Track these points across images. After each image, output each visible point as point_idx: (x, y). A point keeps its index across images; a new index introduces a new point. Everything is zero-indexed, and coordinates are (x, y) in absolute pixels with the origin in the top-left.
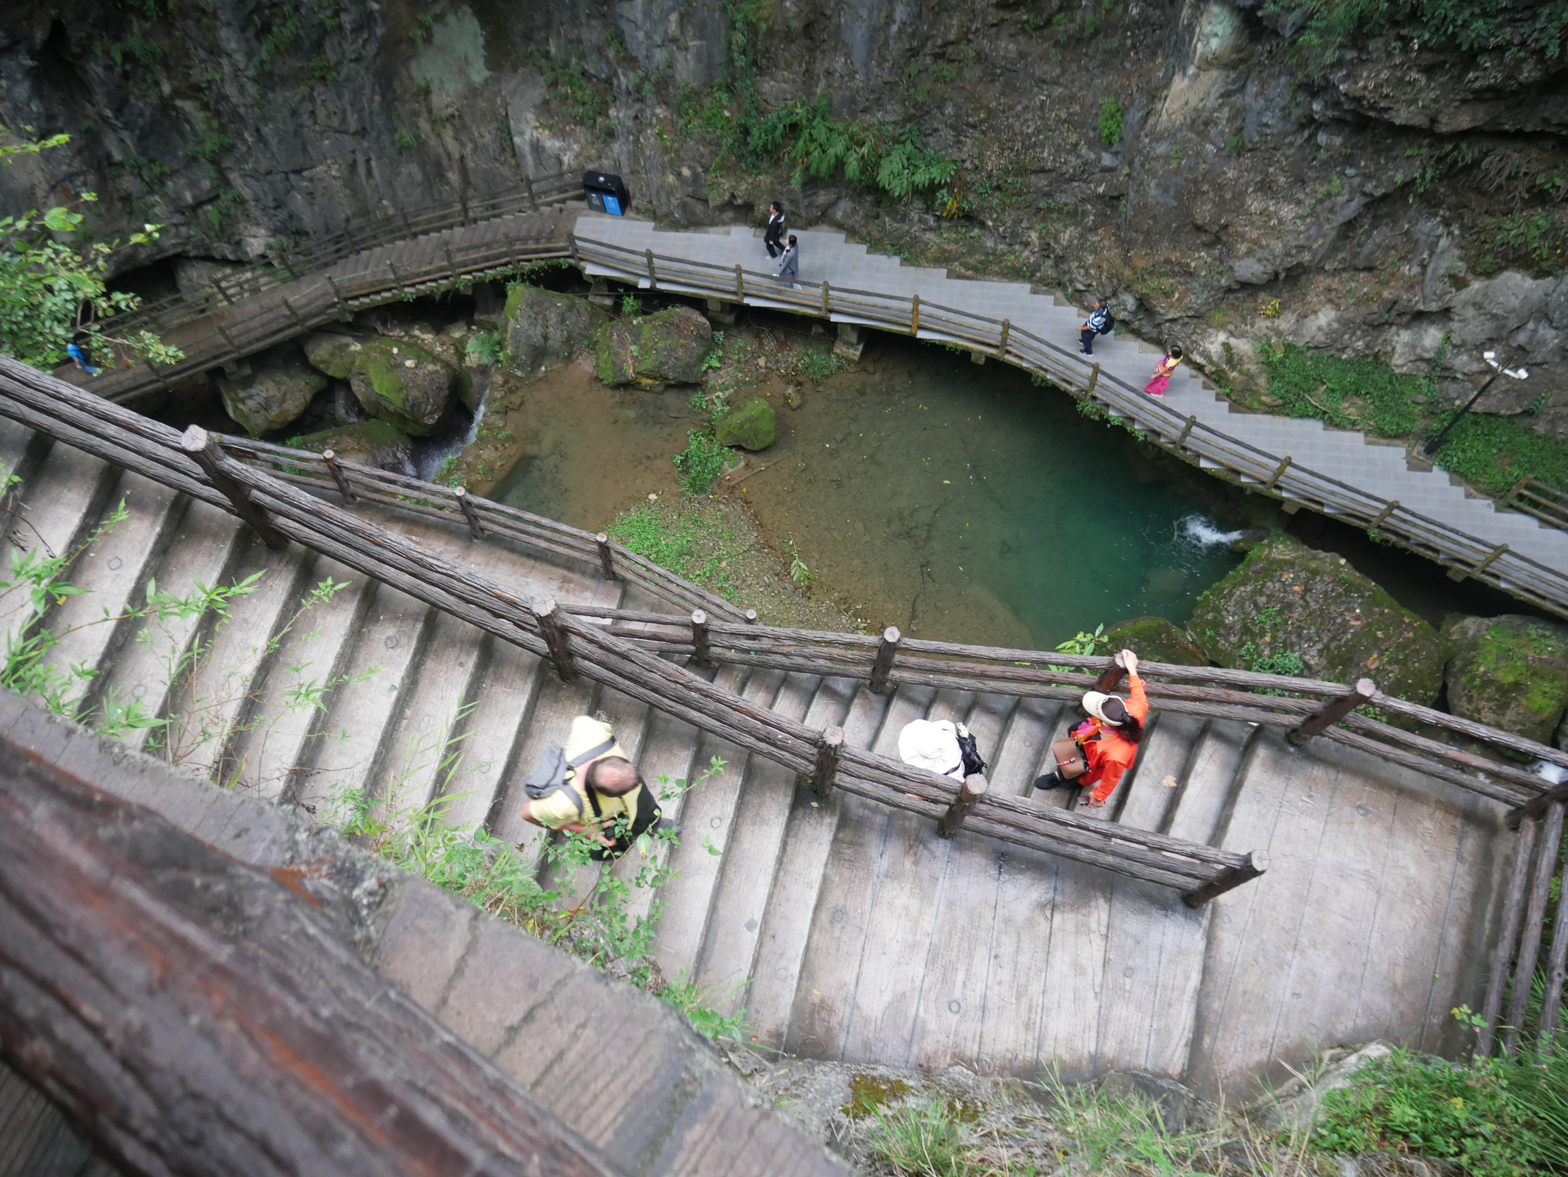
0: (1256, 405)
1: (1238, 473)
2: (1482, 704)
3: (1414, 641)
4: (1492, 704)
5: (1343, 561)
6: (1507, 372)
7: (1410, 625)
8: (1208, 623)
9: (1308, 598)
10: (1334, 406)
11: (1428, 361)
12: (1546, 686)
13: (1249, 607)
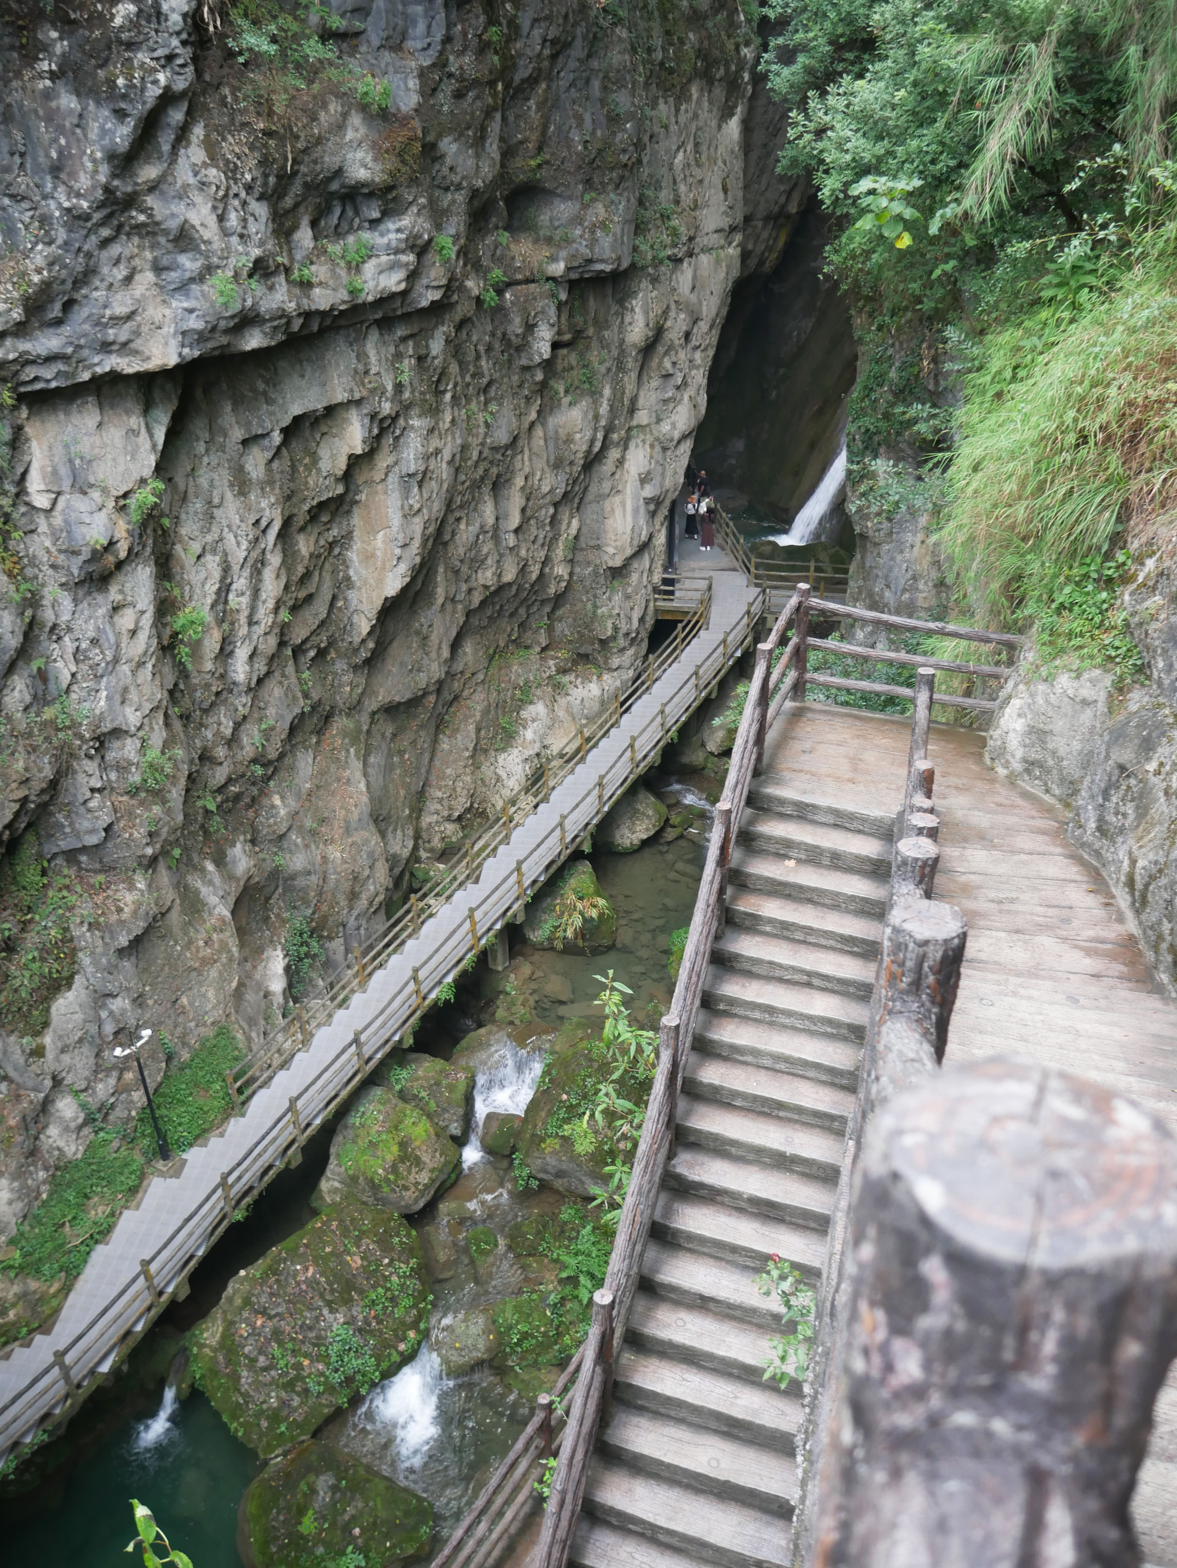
0: (55, 1303)
1: (128, 1333)
2: (411, 1178)
3: (341, 1221)
4: (414, 1170)
5: (242, 1273)
6: (139, 1044)
7: (323, 1223)
8: (270, 1428)
9: (273, 1313)
10: (90, 1223)
11: (85, 1124)
12: (408, 1121)
13: (266, 1378)
